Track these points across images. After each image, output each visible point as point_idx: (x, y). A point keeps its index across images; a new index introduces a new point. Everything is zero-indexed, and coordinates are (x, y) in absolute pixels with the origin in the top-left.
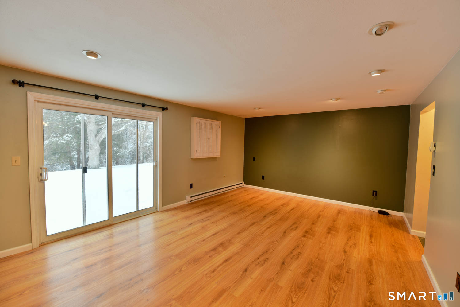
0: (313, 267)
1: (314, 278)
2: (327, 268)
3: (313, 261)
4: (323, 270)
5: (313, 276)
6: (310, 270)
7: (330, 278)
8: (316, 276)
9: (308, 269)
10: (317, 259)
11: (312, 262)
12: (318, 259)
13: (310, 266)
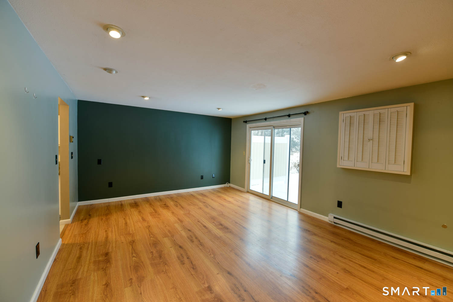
0: (161, 261)
1: (153, 254)
2: (150, 269)
3: (166, 266)
4: (152, 264)
5: (154, 255)
6: (160, 257)
7: (142, 262)
8: (152, 257)
9: (162, 257)
10: (166, 271)
11: (165, 264)
12: (164, 270)
13: (163, 260)
